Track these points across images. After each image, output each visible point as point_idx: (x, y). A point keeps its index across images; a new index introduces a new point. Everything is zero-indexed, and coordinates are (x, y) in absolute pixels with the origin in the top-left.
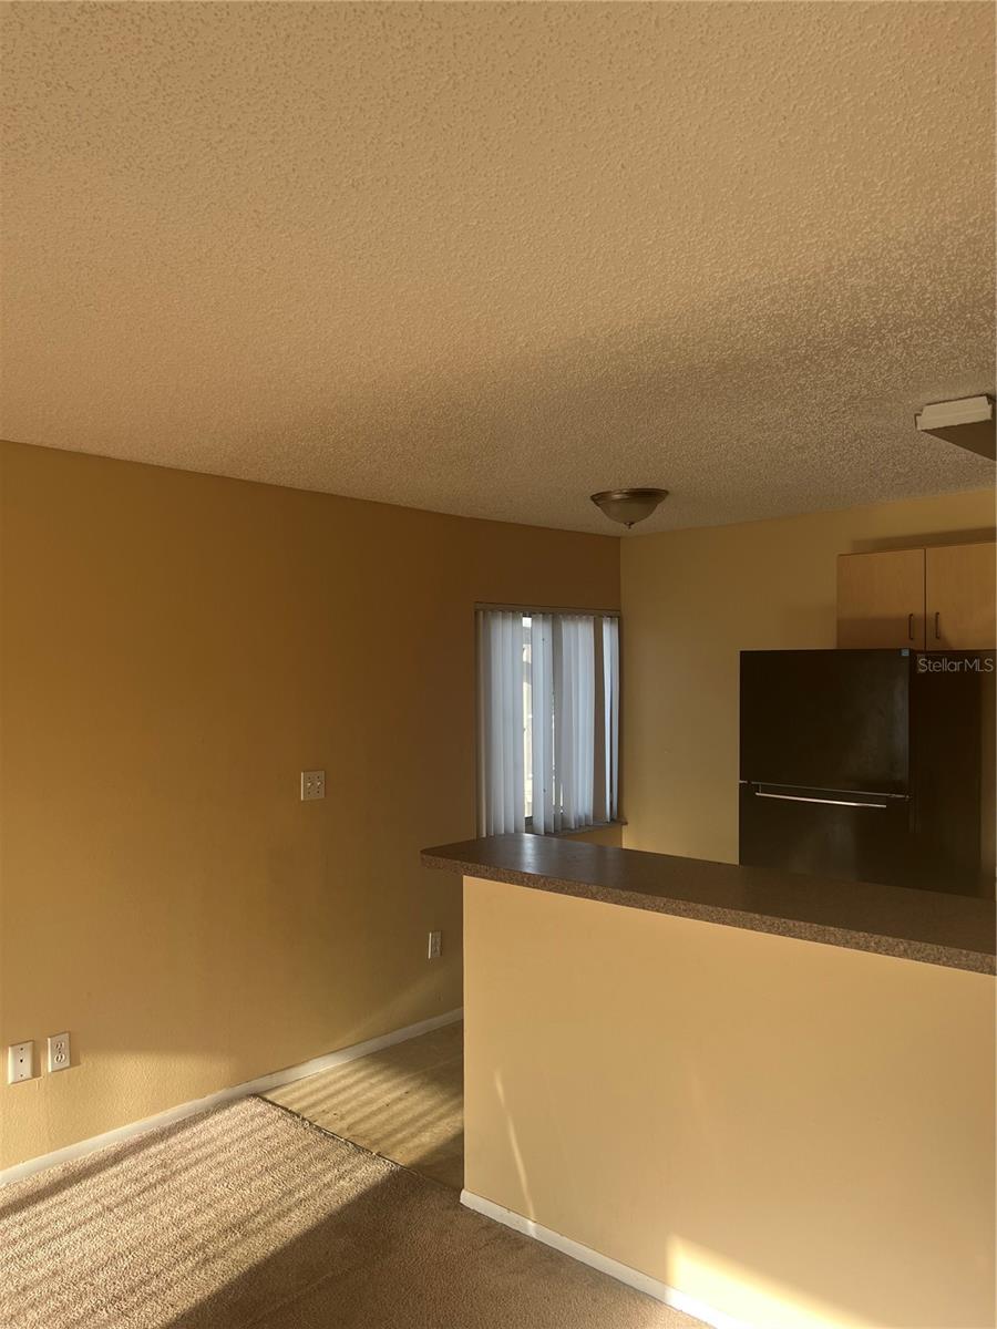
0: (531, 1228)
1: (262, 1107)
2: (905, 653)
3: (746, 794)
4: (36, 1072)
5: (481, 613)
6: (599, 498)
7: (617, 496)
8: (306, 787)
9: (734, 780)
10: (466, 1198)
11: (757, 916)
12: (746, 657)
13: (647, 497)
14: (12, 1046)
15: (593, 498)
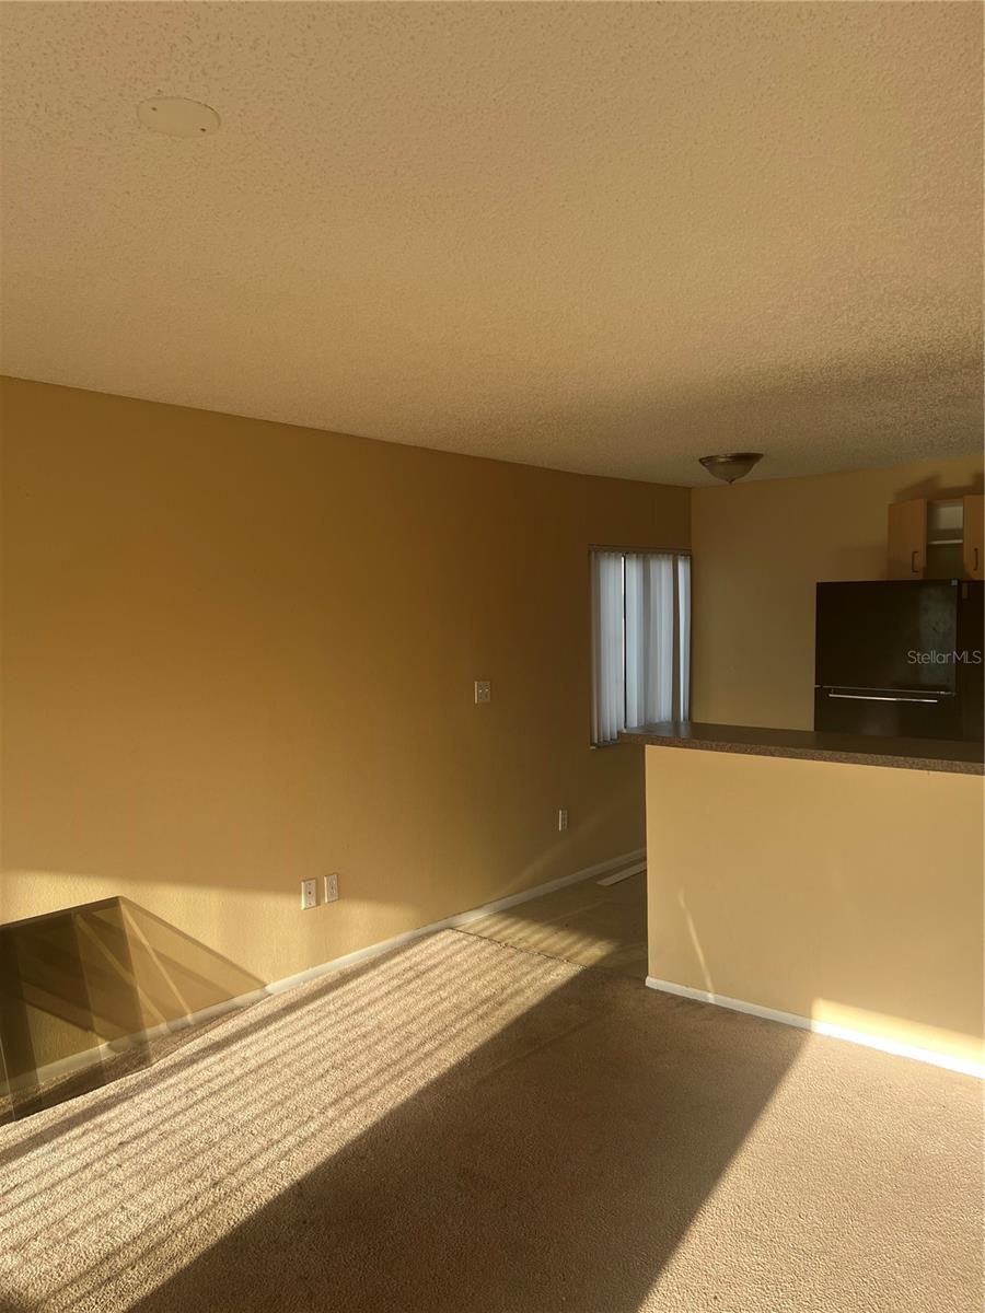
0: (711, 998)
1: (456, 936)
2: (955, 583)
3: (820, 695)
4: (318, 904)
5: (593, 553)
6: (708, 461)
7: (722, 460)
8: (478, 692)
9: (810, 685)
10: (650, 982)
11: (902, 758)
12: (821, 587)
13: (746, 460)
14: (304, 881)
15: (700, 460)
